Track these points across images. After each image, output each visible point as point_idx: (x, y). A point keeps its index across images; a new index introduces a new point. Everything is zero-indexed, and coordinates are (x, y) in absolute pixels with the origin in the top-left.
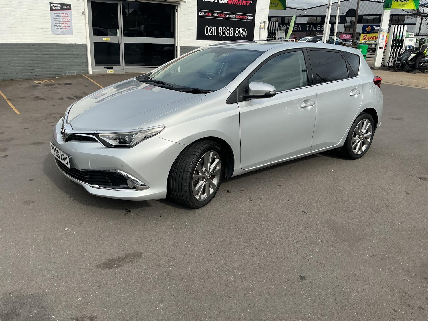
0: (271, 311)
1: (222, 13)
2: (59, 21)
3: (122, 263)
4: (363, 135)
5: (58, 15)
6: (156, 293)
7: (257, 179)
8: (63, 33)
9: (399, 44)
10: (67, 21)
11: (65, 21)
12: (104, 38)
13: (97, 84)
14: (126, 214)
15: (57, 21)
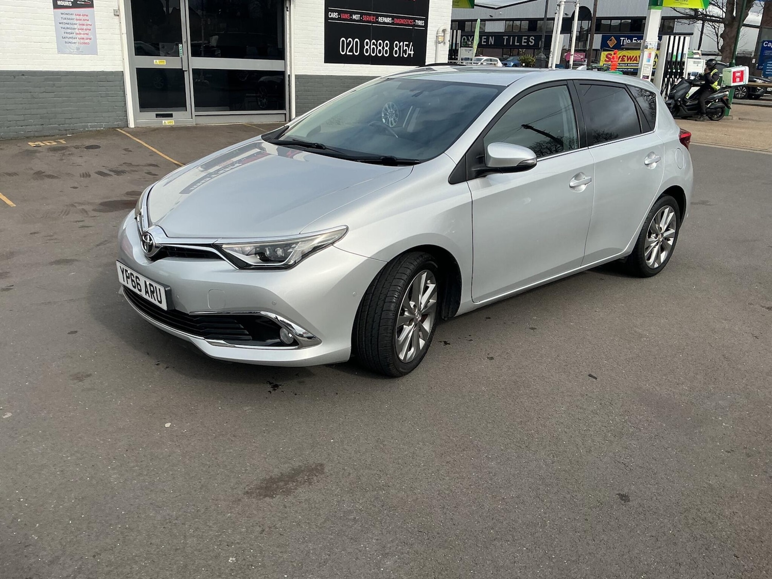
0: (587, 562)
1: (370, 15)
2: (71, 29)
3: (291, 485)
4: (662, 234)
5: (68, 16)
6: (372, 538)
7: (489, 318)
8: (79, 52)
9: (677, 70)
10: (86, 30)
11: (83, 29)
12: (155, 61)
13: (147, 145)
14: (273, 392)
15: (68, 28)
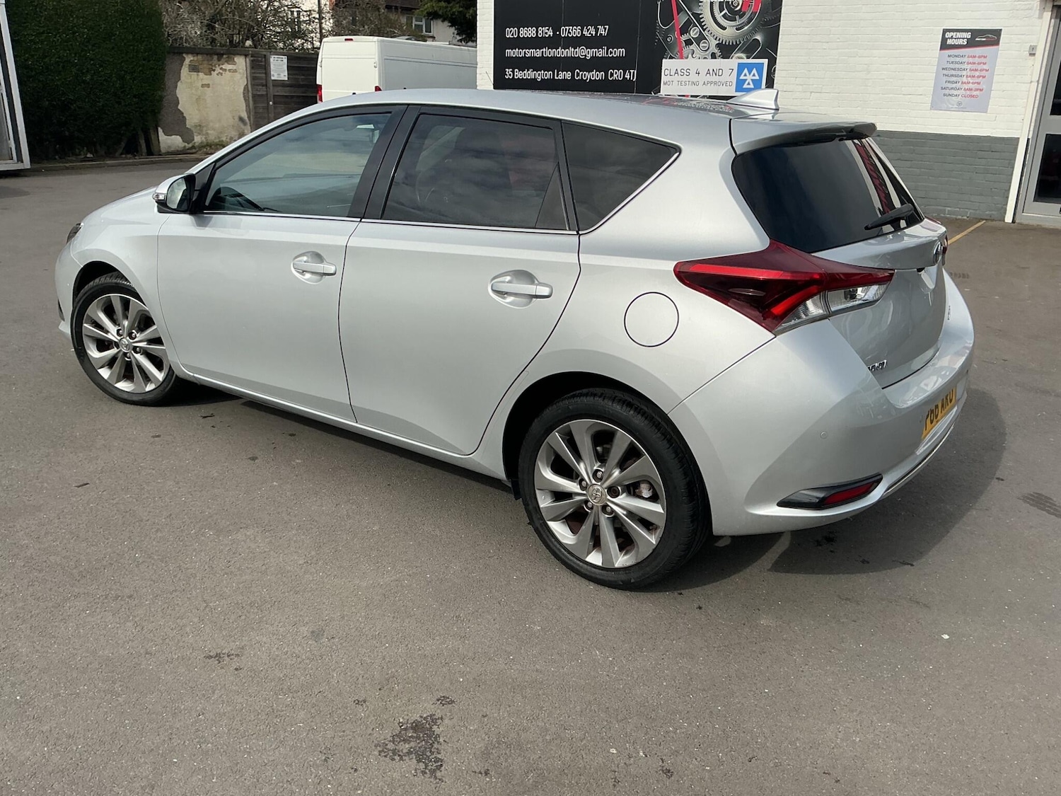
2: (956, 76)
5: (958, 59)
8: (961, 108)
10: (979, 77)
11: (974, 77)
15: (952, 75)
